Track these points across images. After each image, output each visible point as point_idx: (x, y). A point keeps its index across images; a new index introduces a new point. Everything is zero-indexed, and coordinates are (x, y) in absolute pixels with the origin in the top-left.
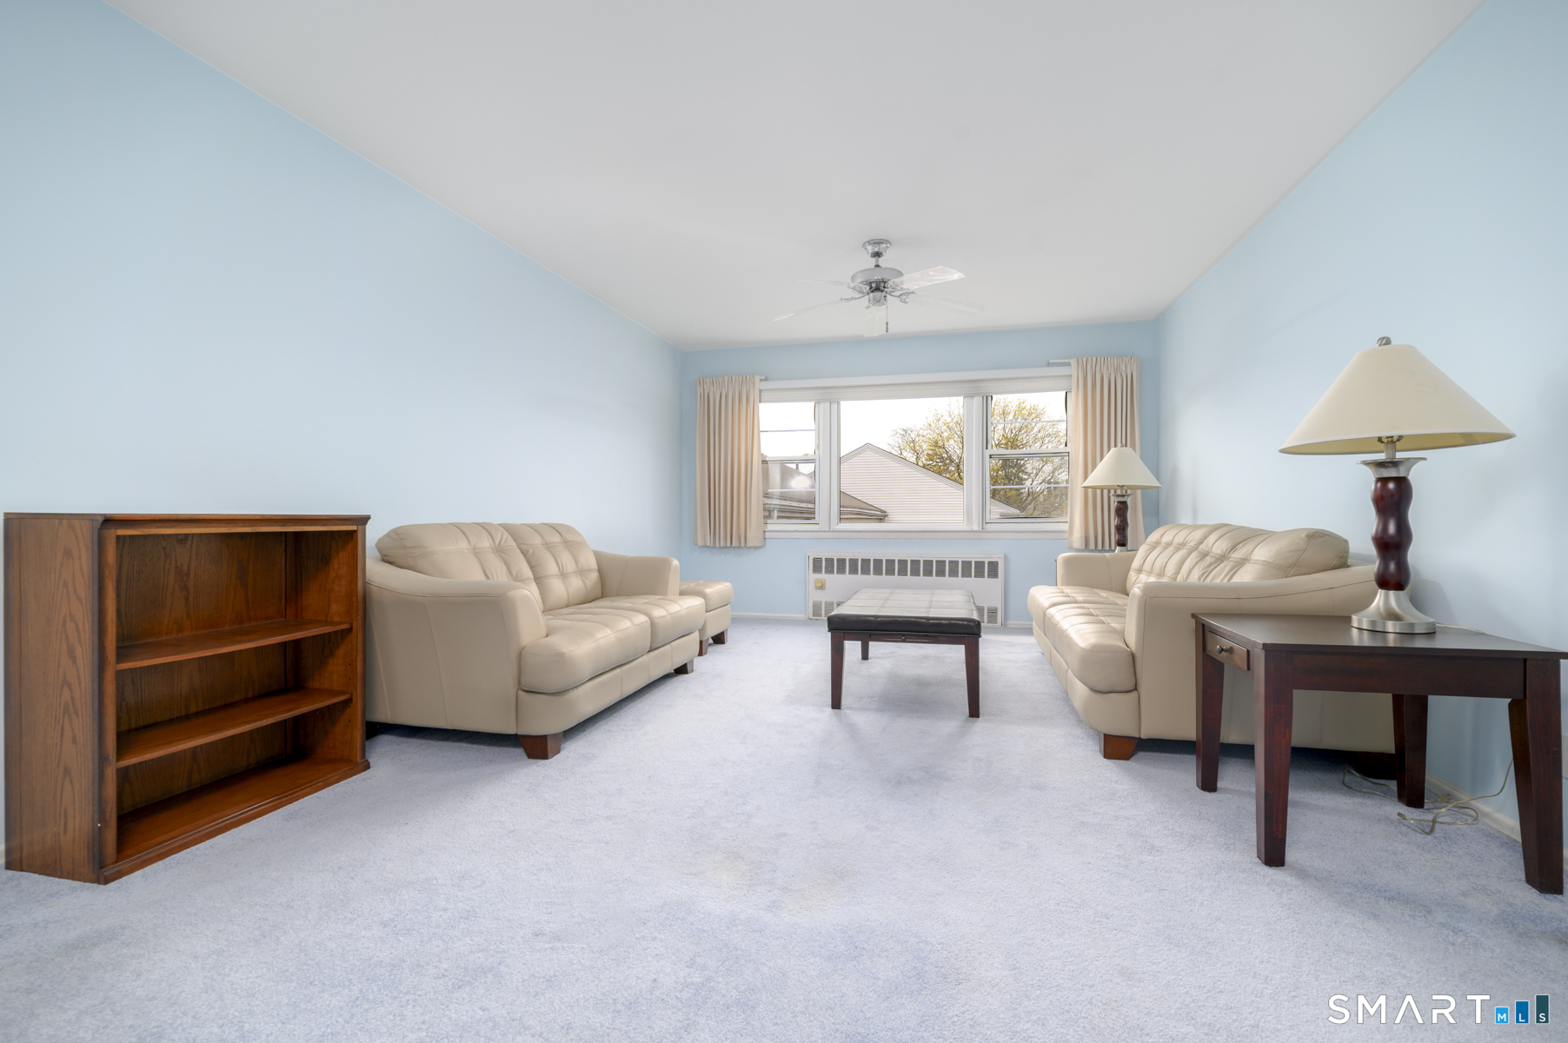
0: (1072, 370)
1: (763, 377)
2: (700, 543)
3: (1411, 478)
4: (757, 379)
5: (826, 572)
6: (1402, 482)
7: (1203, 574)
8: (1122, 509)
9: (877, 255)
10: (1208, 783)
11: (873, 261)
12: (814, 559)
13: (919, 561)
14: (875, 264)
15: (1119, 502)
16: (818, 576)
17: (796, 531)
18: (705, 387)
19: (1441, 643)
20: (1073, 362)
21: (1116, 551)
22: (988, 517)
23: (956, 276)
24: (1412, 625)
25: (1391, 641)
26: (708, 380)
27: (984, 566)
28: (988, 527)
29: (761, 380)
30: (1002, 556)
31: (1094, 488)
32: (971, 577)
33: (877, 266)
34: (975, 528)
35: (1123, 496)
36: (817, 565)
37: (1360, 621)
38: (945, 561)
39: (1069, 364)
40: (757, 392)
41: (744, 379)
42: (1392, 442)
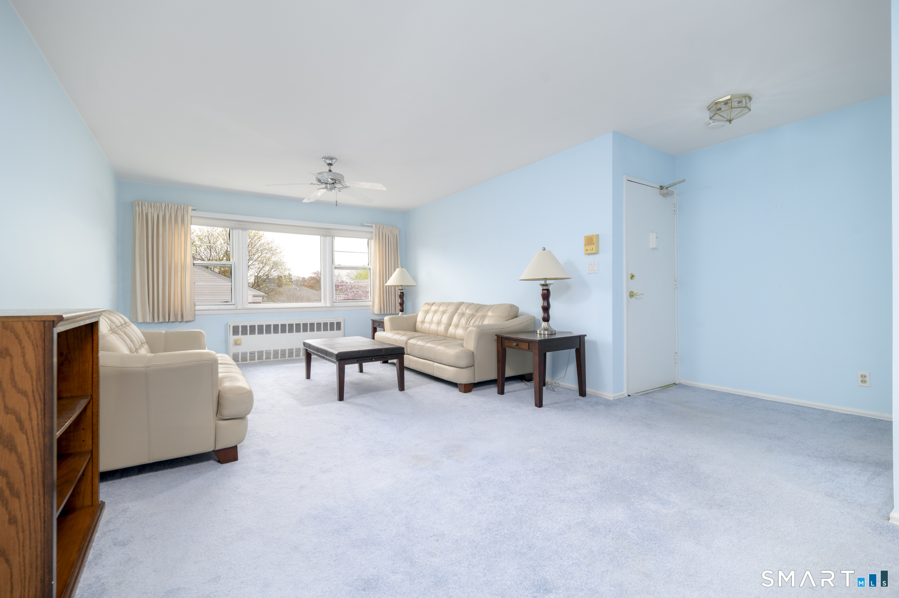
0: (373, 230)
1: (195, 208)
2: (140, 320)
3: (550, 289)
4: (190, 208)
5: (242, 334)
6: (548, 290)
7: (467, 322)
8: (402, 296)
9: (330, 164)
10: (501, 392)
11: (327, 168)
12: (233, 327)
13: (300, 324)
14: (328, 169)
15: (401, 292)
16: (236, 337)
17: (219, 310)
18: (144, 208)
19: (557, 336)
20: (374, 226)
21: (400, 315)
22: (334, 299)
23: (385, 189)
24: (552, 332)
25: (546, 337)
26: (146, 203)
27: (334, 325)
28: (335, 304)
29: (192, 210)
30: (343, 319)
31: (389, 286)
32: (327, 330)
33: (330, 171)
34: (328, 305)
35: (402, 290)
36: (236, 331)
37: (540, 332)
38: (314, 323)
39: (372, 227)
40: (189, 217)
41: (179, 206)
42: (546, 279)
